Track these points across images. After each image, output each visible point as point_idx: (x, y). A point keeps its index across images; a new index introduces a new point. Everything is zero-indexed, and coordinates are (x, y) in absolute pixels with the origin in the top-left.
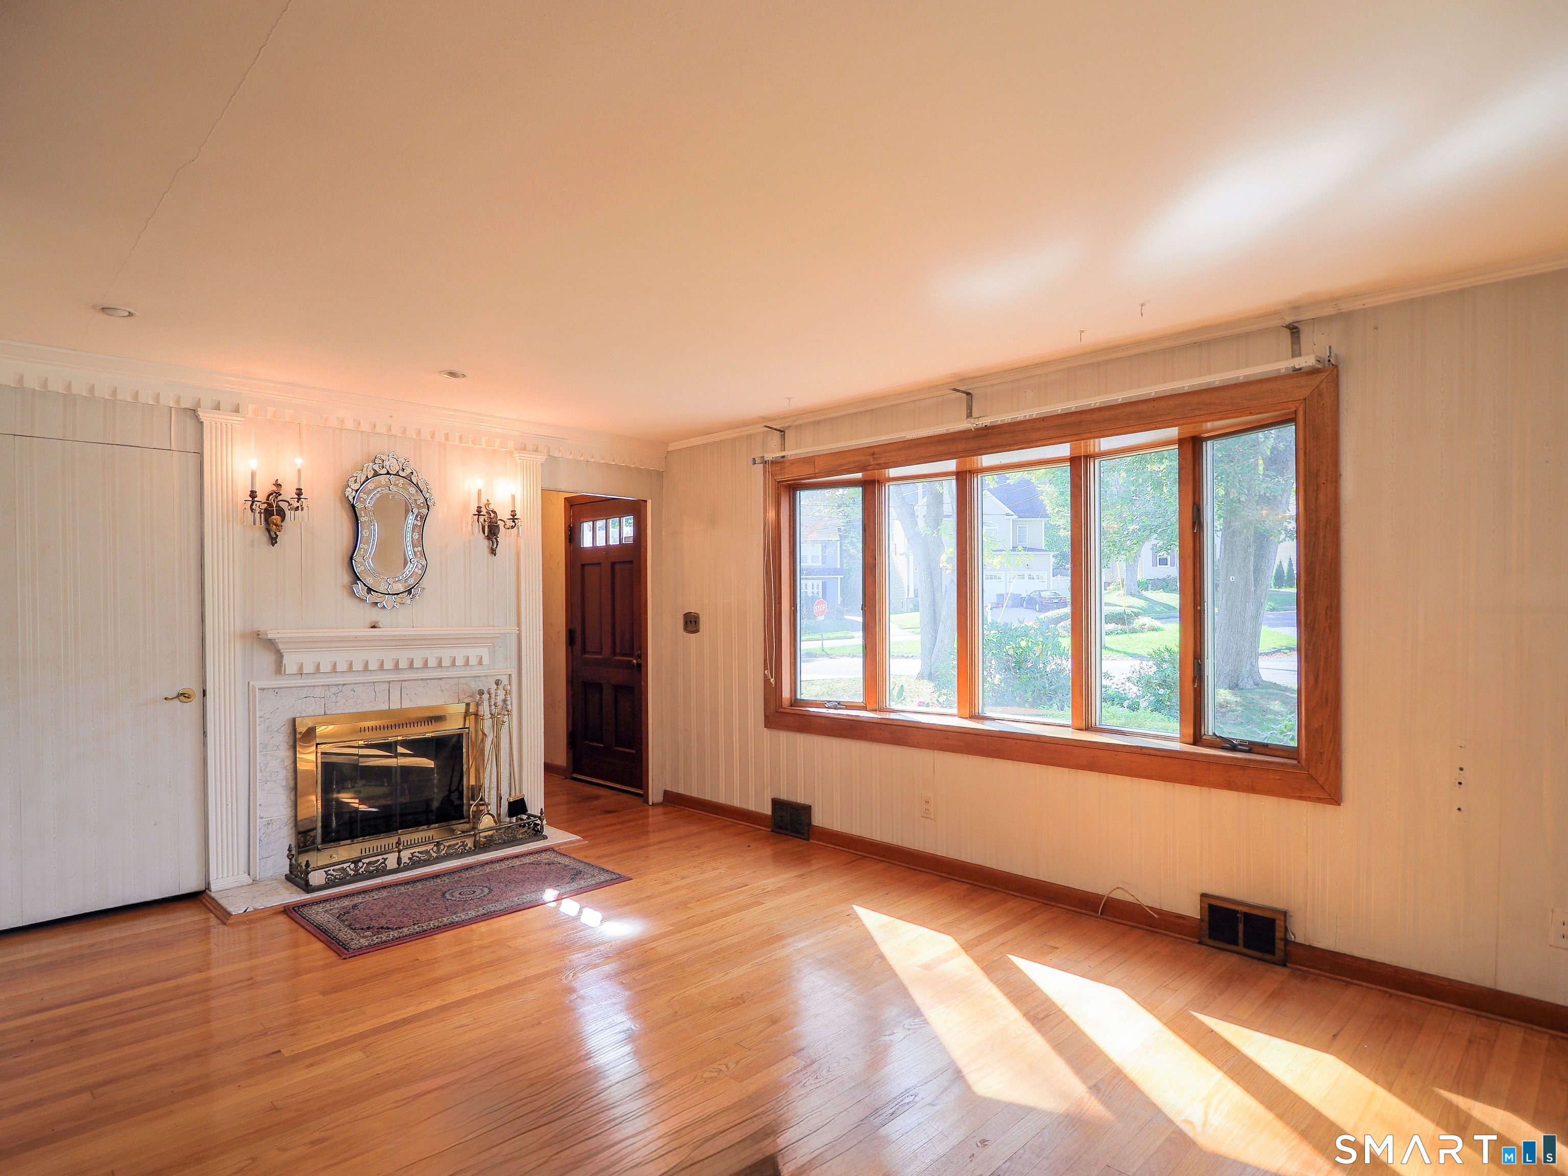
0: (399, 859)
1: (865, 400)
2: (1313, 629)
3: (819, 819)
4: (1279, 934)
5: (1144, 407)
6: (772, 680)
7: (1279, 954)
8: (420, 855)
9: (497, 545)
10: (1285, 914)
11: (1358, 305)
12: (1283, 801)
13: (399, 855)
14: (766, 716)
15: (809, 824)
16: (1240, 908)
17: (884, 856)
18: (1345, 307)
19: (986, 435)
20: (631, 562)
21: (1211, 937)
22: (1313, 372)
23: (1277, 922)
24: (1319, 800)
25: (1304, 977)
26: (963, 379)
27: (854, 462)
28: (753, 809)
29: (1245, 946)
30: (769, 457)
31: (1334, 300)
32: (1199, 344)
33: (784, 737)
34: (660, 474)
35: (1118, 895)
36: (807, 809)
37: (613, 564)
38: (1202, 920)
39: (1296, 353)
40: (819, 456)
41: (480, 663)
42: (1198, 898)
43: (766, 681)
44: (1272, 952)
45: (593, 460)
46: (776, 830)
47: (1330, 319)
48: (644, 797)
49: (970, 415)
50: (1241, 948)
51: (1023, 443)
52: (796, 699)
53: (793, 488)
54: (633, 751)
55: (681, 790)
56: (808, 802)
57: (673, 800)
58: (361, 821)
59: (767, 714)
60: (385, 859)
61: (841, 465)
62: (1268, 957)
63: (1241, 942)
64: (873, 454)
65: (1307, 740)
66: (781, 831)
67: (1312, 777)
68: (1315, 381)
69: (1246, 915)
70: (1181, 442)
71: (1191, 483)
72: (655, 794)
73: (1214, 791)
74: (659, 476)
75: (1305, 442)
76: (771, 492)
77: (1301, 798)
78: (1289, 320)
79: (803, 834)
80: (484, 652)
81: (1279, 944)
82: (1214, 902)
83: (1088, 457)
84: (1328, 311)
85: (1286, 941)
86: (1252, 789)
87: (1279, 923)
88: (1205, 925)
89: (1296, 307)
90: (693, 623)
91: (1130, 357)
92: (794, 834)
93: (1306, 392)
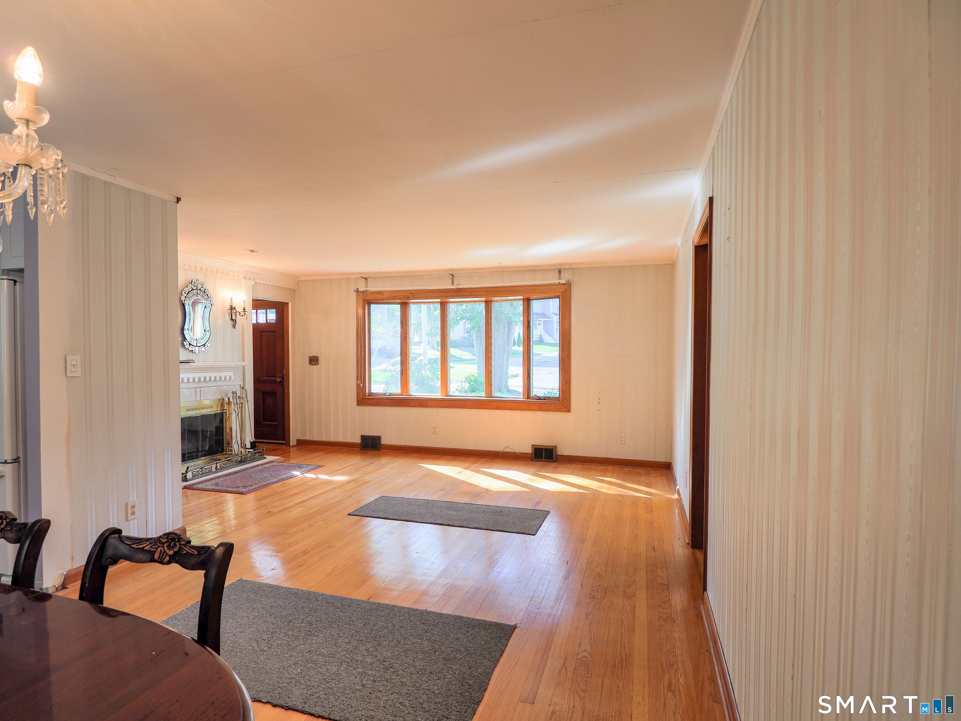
0: (216, 467)
1: (408, 272)
2: (564, 361)
3: (385, 441)
4: (554, 453)
5: (516, 288)
6: (361, 385)
7: (554, 459)
8: (223, 465)
9: (236, 323)
10: (556, 447)
11: (576, 266)
12: (555, 413)
13: (216, 465)
14: (357, 401)
15: (380, 444)
16: (543, 447)
17: (416, 451)
18: (573, 266)
19: (459, 291)
20: (275, 331)
21: (535, 458)
22: (564, 284)
23: (554, 449)
24: (565, 411)
25: (561, 464)
26: (451, 270)
27: (403, 295)
28: (350, 441)
29: (545, 459)
30: (361, 289)
31: (570, 264)
32: (532, 270)
33: (367, 410)
34: (294, 291)
35: (506, 450)
36: (379, 438)
37: (261, 332)
38: (532, 453)
39: (560, 279)
40: (386, 291)
41: (230, 379)
42: (531, 447)
43: (358, 386)
44: (552, 459)
45: (270, 284)
46: (364, 448)
47: (569, 269)
48: (288, 444)
49: (453, 284)
50: (544, 460)
51: (474, 296)
52: (371, 393)
53: (369, 303)
54: (276, 423)
55: (308, 438)
56: (379, 435)
57: (302, 444)
58: (187, 454)
59: (358, 399)
60: (212, 467)
61: (396, 296)
62: (551, 460)
63: (544, 457)
64: (412, 293)
65: (562, 394)
66: (366, 448)
67: (563, 405)
68: (565, 287)
69: (545, 449)
70: (524, 300)
71: (527, 313)
72: (293, 442)
73: (536, 412)
74: (293, 292)
75: (562, 305)
76: (361, 304)
77: (560, 411)
78: (558, 267)
79: (377, 448)
80: (231, 374)
81: (554, 456)
82: (536, 447)
83: (491, 301)
84: (568, 267)
85: (556, 455)
86: (547, 410)
87: (554, 450)
88: (533, 454)
89: (560, 264)
90: (315, 361)
91: (511, 271)
92: (372, 449)
93: (562, 290)
